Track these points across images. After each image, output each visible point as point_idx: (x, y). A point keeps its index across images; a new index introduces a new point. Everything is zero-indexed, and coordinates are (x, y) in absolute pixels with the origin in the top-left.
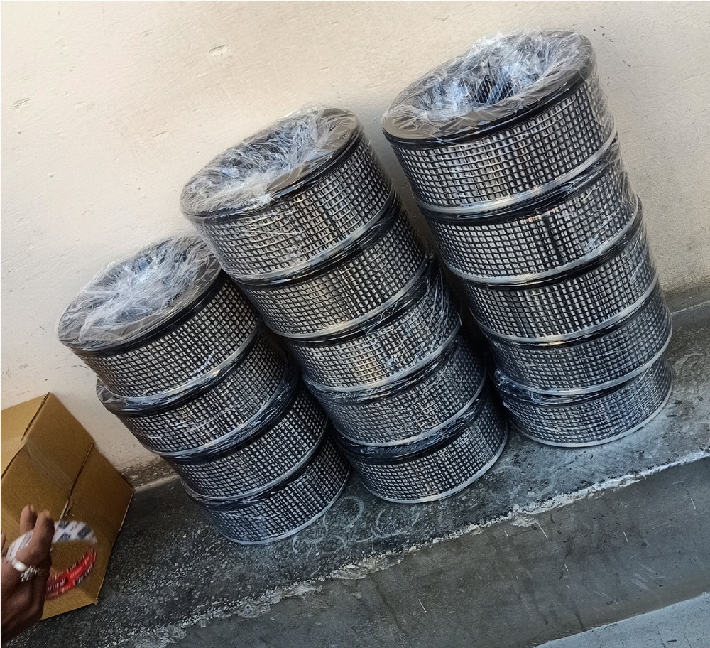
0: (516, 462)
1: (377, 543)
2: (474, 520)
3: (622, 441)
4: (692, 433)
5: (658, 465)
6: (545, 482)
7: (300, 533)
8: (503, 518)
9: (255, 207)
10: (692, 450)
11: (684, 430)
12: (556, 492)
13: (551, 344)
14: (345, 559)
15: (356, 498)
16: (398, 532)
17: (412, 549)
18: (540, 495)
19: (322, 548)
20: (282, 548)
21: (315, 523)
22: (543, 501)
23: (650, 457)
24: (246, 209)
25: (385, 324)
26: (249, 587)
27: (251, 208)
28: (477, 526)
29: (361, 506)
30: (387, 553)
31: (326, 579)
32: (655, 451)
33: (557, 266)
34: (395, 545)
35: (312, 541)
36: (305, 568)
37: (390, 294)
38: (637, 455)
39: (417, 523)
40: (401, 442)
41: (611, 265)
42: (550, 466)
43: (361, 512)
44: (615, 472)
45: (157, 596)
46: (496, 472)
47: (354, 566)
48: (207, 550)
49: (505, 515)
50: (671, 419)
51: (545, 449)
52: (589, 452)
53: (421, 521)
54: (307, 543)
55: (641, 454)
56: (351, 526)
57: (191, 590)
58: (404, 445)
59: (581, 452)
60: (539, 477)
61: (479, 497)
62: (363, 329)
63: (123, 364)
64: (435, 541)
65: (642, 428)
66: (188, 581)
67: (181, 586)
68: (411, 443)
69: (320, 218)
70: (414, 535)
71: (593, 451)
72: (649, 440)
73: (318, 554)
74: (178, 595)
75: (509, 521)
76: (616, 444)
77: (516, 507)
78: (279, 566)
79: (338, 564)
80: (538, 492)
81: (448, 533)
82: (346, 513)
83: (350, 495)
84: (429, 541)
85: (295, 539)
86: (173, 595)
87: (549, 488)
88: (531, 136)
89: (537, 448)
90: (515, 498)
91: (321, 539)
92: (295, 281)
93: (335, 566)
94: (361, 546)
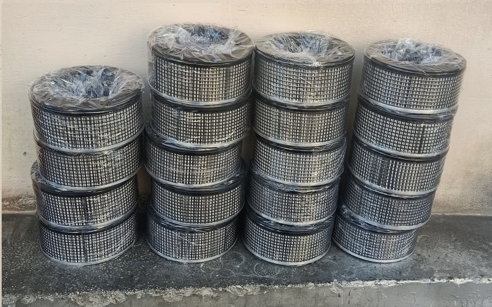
0: (334, 260)
1: (255, 279)
2: (312, 281)
3: (391, 264)
4: (425, 270)
5: (409, 280)
6: (350, 273)
7: (205, 262)
8: (329, 284)
9: (310, 65)
10: (426, 278)
11: (422, 267)
12: (357, 279)
14: (235, 282)
15: (240, 254)
16: (267, 276)
17: (276, 286)
18: (348, 278)
19: (220, 273)
20: (193, 267)
21: (215, 260)
22: (350, 281)
23: (405, 275)
24: (305, 65)
26: (173, 282)
27: (307, 65)
28: (313, 284)
30: (261, 285)
31: (223, 290)
32: (407, 273)
33: (416, 153)
34: (266, 282)
35: (213, 268)
36: (210, 281)
38: (398, 273)
39: (279, 274)
40: (291, 223)
42: (353, 266)
43: (244, 261)
44: (387, 277)
45: (108, 273)
46: (323, 261)
47: (240, 287)
48: (142, 257)
49: (329, 282)
50: (415, 261)
51: (350, 258)
52: (374, 265)
53: (281, 274)
54: (210, 269)
55: (400, 273)
56: (238, 267)
57: (132, 276)
58: (292, 226)
59: (369, 264)
60: (348, 269)
61: (314, 271)
64: (289, 286)
65: (400, 261)
66: (129, 270)
67: (124, 272)
68: (297, 226)
70: (277, 280)
71: (377, 265)
72: (404, 267)
73: (217, 276)
74: (123, 276)
75: (330, 287)
77: (336, 280)
78: (193, 276)
79: (230, 284)
80: (347, 276)
81: (297, 284)
82: (235, 259)
83: (236, 251)
85: (202, 265)
86: (119, 275)
87: (353, 276)
89: (346, 256)
90: (334, 276)
91: (219, 269)
94: (245, 278)
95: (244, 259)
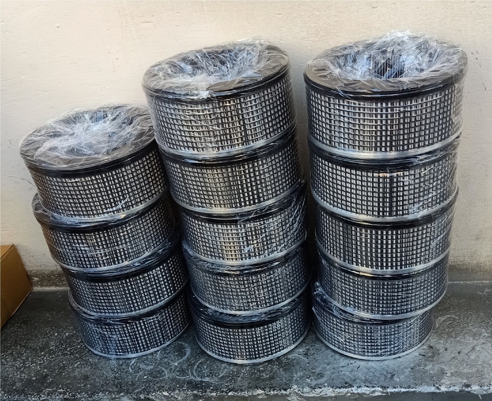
0: (306, 354)
1: (190, 383)
2: (263, 387)
3: (383, 363)
4: (431, 372)
5: (401, 387)
6: (321, 375)
7: (139, 358)
8: (283, 392)
9: (195, 98)
10: (428, 384)
11: (427, 368)
12: (326, 384)
13: (361, 274)
14: (163, 387)
15: (186, 345)
16: (207, 379)
17: (212, 394)
18: (314, 383)
19: (151, 373)
20: (122, 365)
21: (152, 354)
22: (315, 388)
23: (398, 380)
24: (188, 97)
25: (254, 220)
26: (88, 386)
27: (192, 98)
28: (263, 392)
29: (188, 352)
30: (194, 392)
31: (145, 398)
32: (402, 377)
33: (386, 216)
34: (201, 388)
35: (145, 366)
36: (133, 384)
37: (266, 198)
38: (389, 376)
39: (223, 376)
40: (233, 312)
41: (423, 229)
42: (328, 364)
43: (186, 356)
44: (371, 383)
45: (21, 372)
46: (290, 356)
47: (168, 394)
48: (68, 349)
49: (285, 390)
50: (422, 357)
51: (329, 351)
52: (358, 363)
53: (226, 376)
54: (141, 367)
55: (393, 376)
56: (176, 364)
57: (47, 376)
58: (234, 316)
59: (352, 361)
60: (318, 370)
61: (271, 372)
62: (237, 218)
63: (59, 186)
64: (230, 394)
65: (400, 357)
66: (47, 368)
67: (40, 370)
68: (240, 315)
69: (238, 123)
70: (218, 385)
71: (362, 363)
72: (402, 367)
73: (145, 377)
74: (36, 376)
75: (286, 395)
76: (378, 363)
77: (295, 387)
78: (115, 377)
79: (157, 389)
80: (313, 381)
81: (242, 391)
82: (176, 354)
83: (184, 341)
84: (226, 392)
85: (133, 361)
86: (33, 375)
87: (322, 380)
88: (404, 112)
89: (324, 349)
90: (296, 380)
91: (152, 367)
92: (204, 165)
93: (155, 390)
94: (178, 381)
95: (188, 353)
